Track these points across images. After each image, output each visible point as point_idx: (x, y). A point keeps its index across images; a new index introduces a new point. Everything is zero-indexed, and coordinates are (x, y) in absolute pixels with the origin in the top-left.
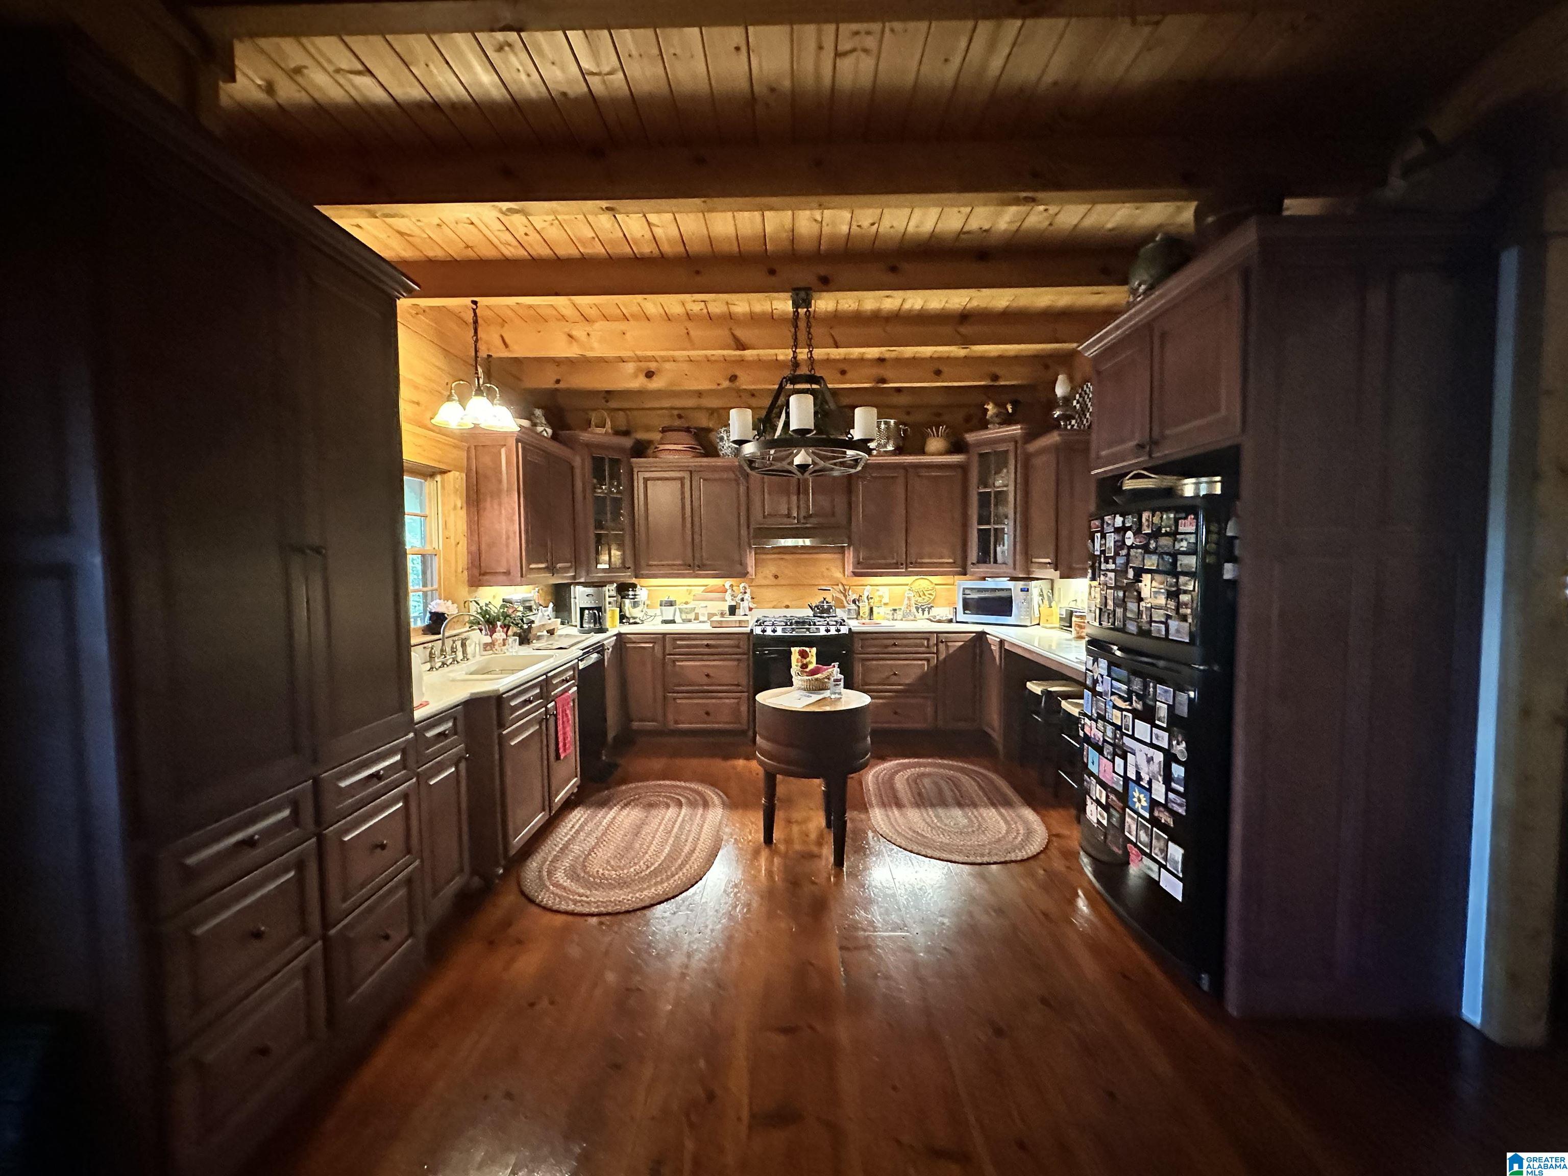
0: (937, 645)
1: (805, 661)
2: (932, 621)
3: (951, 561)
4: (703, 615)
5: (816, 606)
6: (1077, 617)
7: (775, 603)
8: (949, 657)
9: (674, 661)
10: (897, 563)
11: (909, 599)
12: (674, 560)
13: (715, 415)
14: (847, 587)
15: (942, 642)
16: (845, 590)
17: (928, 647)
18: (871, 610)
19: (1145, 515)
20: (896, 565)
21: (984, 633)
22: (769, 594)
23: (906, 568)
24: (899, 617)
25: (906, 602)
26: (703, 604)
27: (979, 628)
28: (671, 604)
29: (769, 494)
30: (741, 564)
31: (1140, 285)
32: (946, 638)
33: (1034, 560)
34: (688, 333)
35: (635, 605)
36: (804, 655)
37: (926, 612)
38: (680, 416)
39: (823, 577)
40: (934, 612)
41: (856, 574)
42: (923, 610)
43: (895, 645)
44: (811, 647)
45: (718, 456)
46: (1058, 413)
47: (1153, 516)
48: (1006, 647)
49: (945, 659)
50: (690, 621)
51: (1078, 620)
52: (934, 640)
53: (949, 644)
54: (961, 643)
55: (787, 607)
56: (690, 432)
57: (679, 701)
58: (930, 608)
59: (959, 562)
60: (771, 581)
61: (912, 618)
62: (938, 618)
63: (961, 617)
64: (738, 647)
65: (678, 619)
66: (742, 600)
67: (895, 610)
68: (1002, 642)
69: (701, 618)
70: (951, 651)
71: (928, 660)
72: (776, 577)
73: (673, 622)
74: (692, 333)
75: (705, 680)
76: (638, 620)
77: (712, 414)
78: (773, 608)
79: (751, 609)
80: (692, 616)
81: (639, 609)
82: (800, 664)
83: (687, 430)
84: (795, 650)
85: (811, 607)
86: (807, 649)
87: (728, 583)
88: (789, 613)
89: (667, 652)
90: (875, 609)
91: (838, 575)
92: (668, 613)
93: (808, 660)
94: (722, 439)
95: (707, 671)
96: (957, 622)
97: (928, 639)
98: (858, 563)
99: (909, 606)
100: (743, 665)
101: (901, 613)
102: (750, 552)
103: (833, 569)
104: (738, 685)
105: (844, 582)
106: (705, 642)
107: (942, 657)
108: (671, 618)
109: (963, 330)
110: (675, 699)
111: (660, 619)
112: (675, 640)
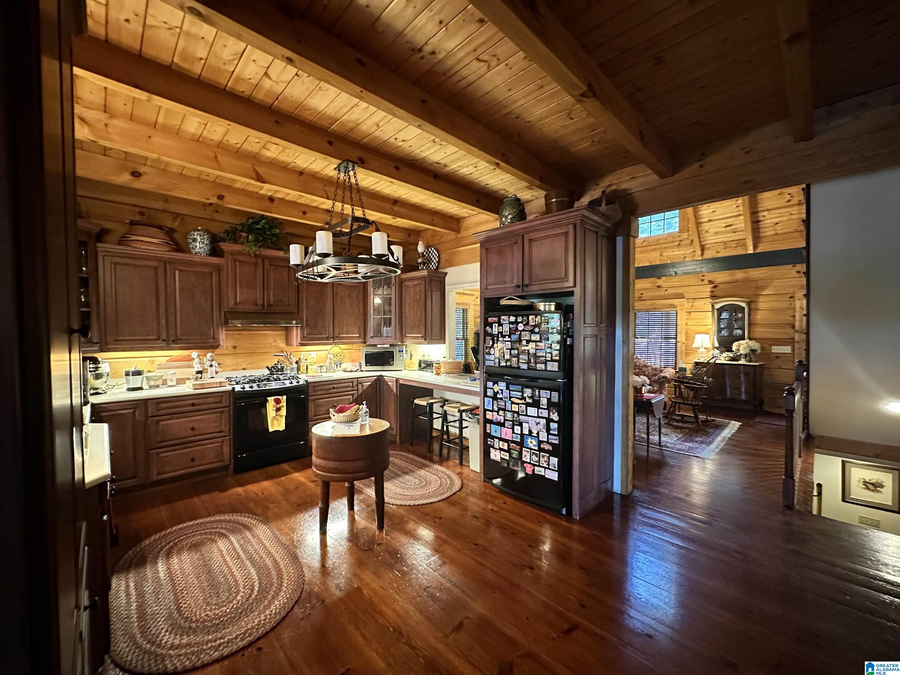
0: (357, 385)
1: (278, 406)
2: (345, 371)
3: (358, 335)
4: (171, 380)
5: (272, 367)
6: (436, 363)
7: (234, 367)
8: (364, 391)
9: (158, 422)
10: (328, 337)
11: (330, 359)
12: (148, 336)
13: (179, 219)
14: (289, 353)
15: (360, 383)
16: (287, 355)
17: (352, 387)
18: (307, 366)
19: (531, 317)
20: (328, 339)
21: (381, 376)
22: (228, 360)
23: (334, 340)
24: (325, 371)
25: (328, 360)
26: (171, 371)
27: (378, 373)
28: (138, 373)
29: (240, 288)
30: (214, 338)
31: (509, 214)
32: (362, 380)
33: (407, 335)
34: (216, 157)
35: (98, 377)
36: (278, 402)
37: (339, 367)
38: (142, 214)
39: (271, 347)
40: (343, 366)
41: (302, 345)
42: (337, 365)
43: (334, 388)
44: (282, 395)
45: (190, 252)
46: (420, 261)
47: (536, 317)
48: (401, 382)
49: (362, 393)
50: (158, 386)
51: (437, 365)
52: (355, 383)
53: (364, 384)
54: (370, 383)
55: (244, 369)
56: (163, 230)
57: (163, 455)
58: (340, 364)
59: (362, 336)
60: (232, 351)
61: (333, 371)
62: (349, 369)
63: (364, 368)
64: (220, 402)
65: (145, 386)
66: (211, 366)
67: (321, 366)
68: (397, 380)
69: (169, 383)
70: (365, 388)
71: (352, 395)
72: (235, 347)
73: (141, 389)
74: (219, 157)
75: (191, 433)
76: (100, 391)
77: (176, 218)
78: (233, 370)
79: (217, 373)
80: (160, 382)
81: (104, 379)
82: (275, 408)
83: (160, 227)
84: (271, 399)
85: (268, 368)
86: (280, 397)
87: (194, 354)
88: (247, 373)
89: (150, 415)
90: (309, 366)
91: (282, 345)
92: (136, 381)
93: (281, 405)
94: (195, 240)
95: (191, 425)
96: (362, 371)
97: (352, 382)
98: (303, 338)
99: (330, 363)
100: (225, 416)
101: (325, 368)
102: (222, 329)
103: (279, 341)
104: (220, 432)
105: (287, 350)
106: (191, 402)
107: (360, 392)
108: (140, 386)
109: (396, 208)
110: (158, 454)
111: (126, 387)
112: (158, 403)
